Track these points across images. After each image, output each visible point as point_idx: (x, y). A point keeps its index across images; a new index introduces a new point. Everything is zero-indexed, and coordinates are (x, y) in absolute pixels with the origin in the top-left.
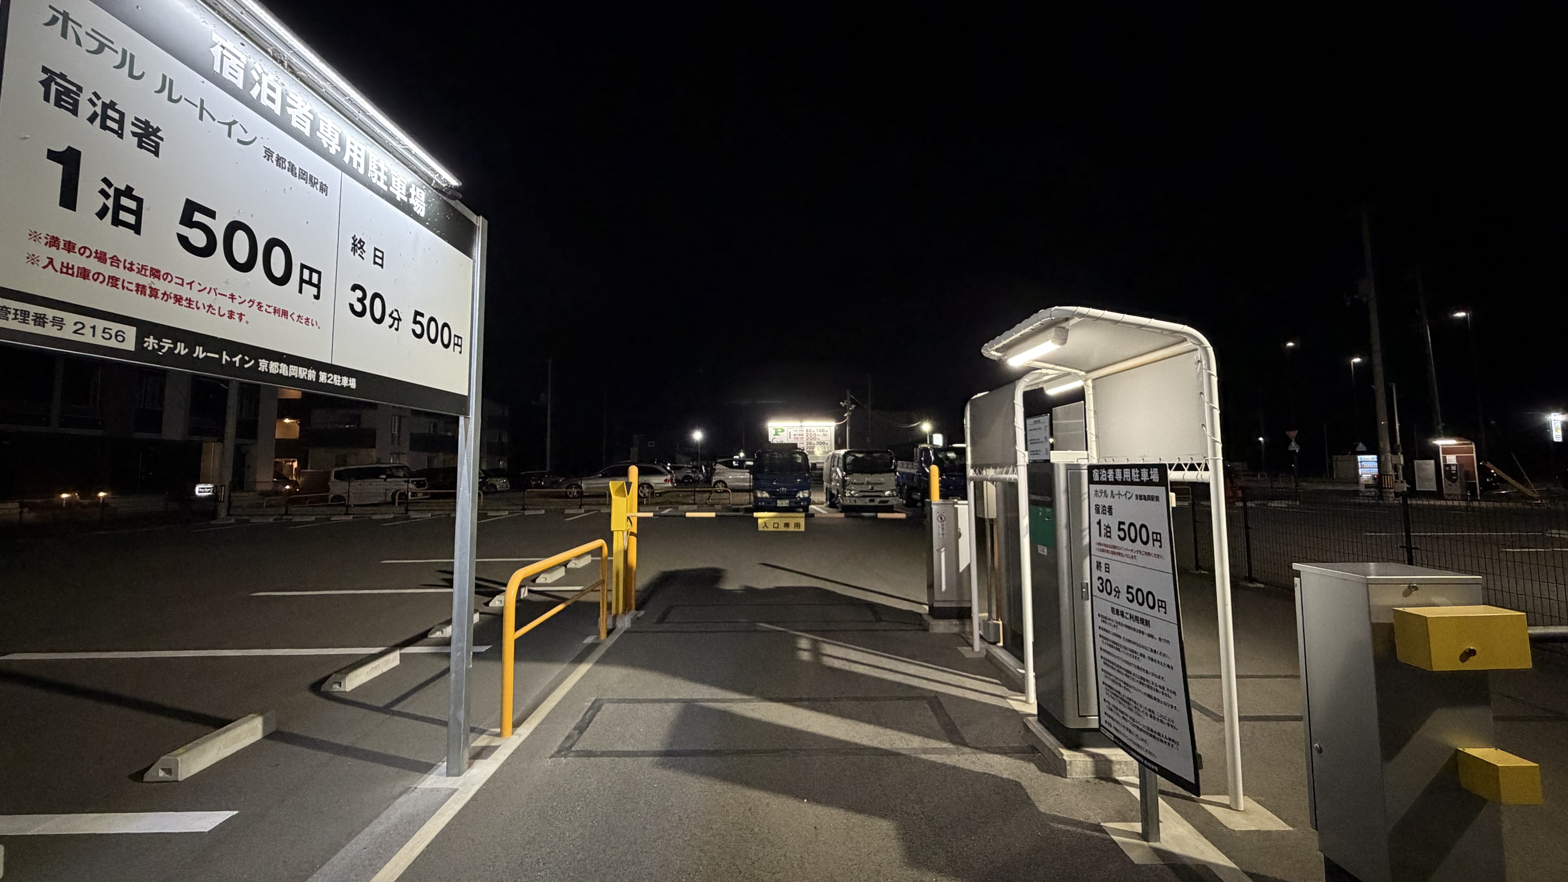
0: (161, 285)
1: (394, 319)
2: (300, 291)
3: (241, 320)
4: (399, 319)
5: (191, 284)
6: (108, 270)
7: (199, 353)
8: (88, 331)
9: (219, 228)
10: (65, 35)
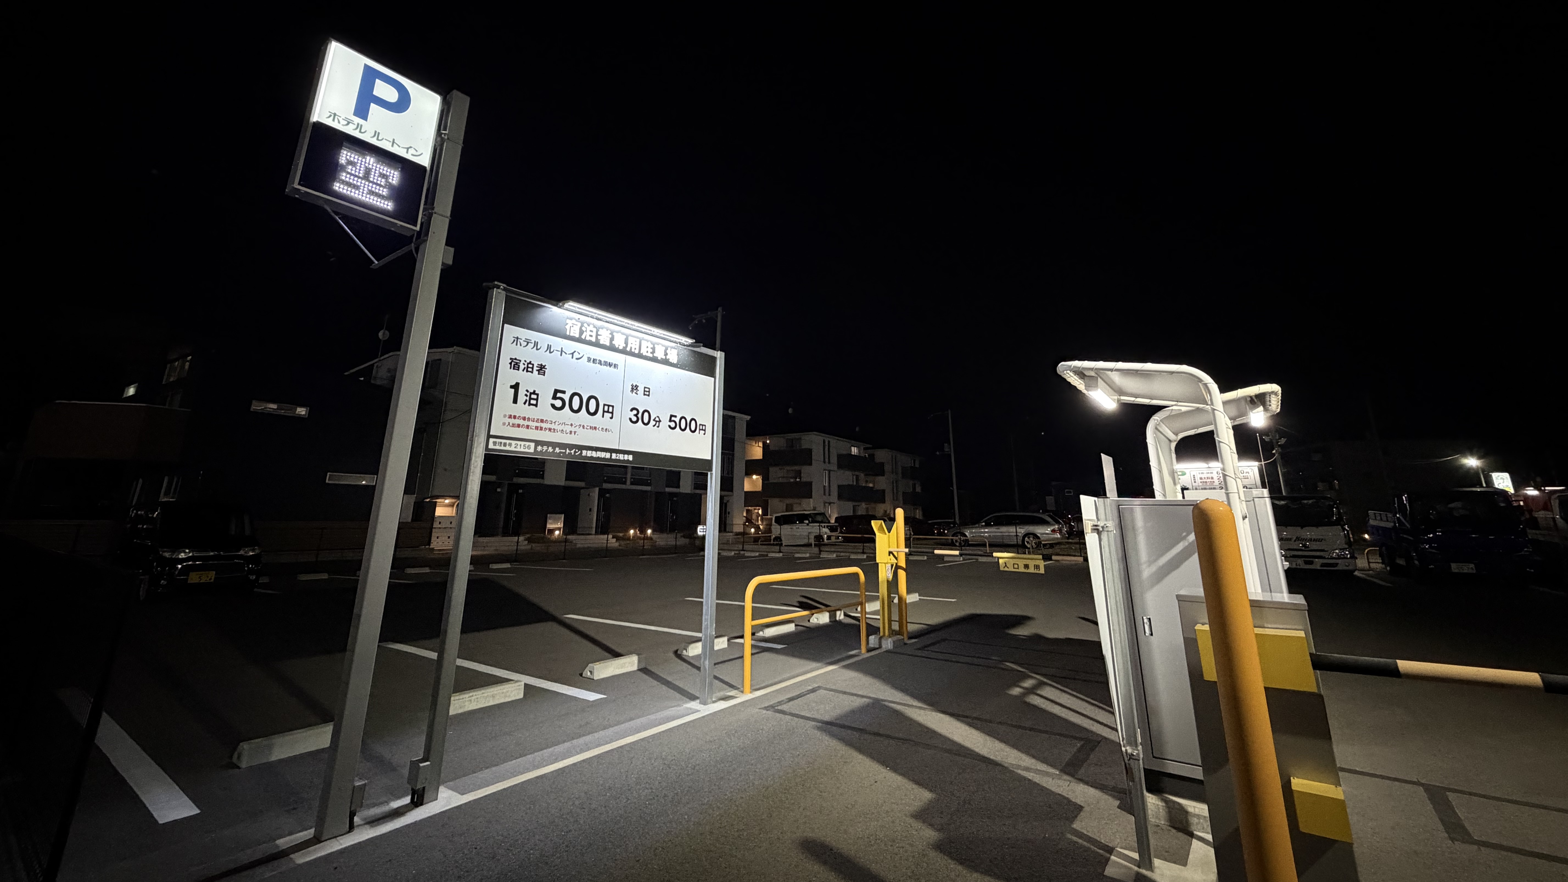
0: (544, 425)
1: (656, 421)
2: (603, 416)
3: (575, 434)
4: (660, 421)
5: (555, 423)
6: (526, 423)
7: (557, 450)
8: (519, 447)
9: (566, 397)
10: (517, 345)
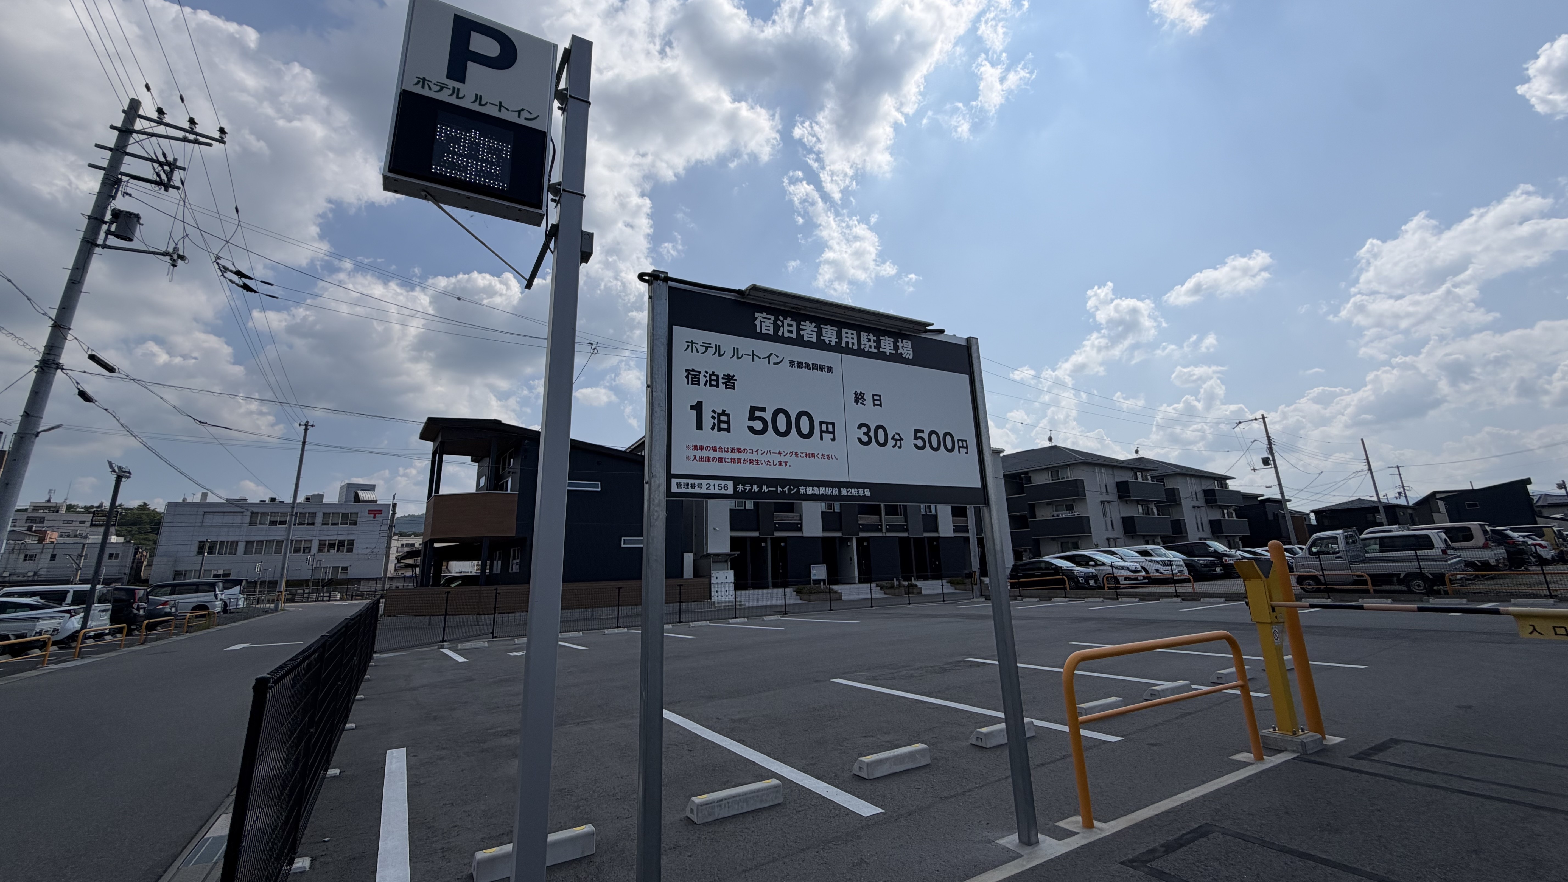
0: (742, 456)
1: (896, 440)
2: (821, 439)
3: (786, 465)
4: (901, 439)
5: (757, 451)
6: (718, 455)
7: (765, 489)
8: (712, 487)
9: (768, 416)
10: (692, 351)
